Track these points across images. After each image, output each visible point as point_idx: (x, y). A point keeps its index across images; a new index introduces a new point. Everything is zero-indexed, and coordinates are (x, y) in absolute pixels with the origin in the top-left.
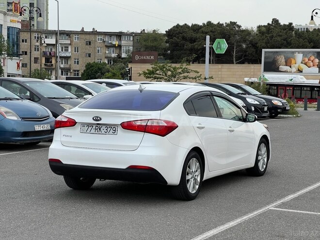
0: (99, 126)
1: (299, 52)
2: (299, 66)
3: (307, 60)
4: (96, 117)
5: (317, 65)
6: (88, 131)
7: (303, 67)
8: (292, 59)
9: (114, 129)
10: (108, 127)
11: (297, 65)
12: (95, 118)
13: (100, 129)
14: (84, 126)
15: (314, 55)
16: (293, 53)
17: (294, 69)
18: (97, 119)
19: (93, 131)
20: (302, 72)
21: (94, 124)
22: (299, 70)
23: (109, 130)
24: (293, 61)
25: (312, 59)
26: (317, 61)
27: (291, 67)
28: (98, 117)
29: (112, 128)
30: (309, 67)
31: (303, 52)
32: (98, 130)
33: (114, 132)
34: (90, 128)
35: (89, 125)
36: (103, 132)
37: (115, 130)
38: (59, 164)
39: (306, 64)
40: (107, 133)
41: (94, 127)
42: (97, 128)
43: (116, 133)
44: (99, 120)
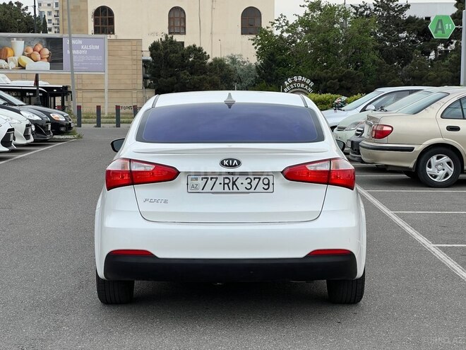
0: (231, 177)
1: (18, 38)
2: (19, 59)
3: (31, 50)
4: (229, 159)
5: (47, 58)
6: (208, 188)
7: (26, 60)
8: (8, 49)
9: (266, 182)
10: (252, 177)
11: (16, 58)
12: (226, 163)
13: (234, 183)
14: (197, 179)
15: (41, 42)
16: (9, 38)
17: (12, 65)
18: (231, 163)
19: (218, 188)
20: (24, 68)
21: (220, 174)
22: (19, 65)
23: (254, 183)
24: (10, 52)
25: (39, 49)
26: (46, 51)
27: (6, 61)
28: (233, 160)
29: (260, 180)
30: (35, 61)
31: (24, 39)
32: (231, 185)
33: (266, 187)
34: (210, 183)
35: (209, 176)
36: (242, 189)
37: (268, 184)
38: (151, 261)
39: (29, 56)
40: (252, 190)
41: (220, 180)
42: (227, 181)
43: (270, 190)
44: (235, 165)
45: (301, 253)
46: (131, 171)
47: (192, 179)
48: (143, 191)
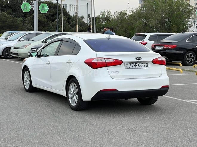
6: (131, 67)
9: (147, 64)
10: (143, 63)
12: (137, 58)
13: (138, 65)
14: (127, 64)
19: (134, 67)
23: (144, 65)
28: (139, 57)
33: (147, 66)
34: (132, 65)
35: (131, 63)
36: (141, 67)
38: (117, 92)
40: (143, 67)
41: (134, 64)
42: (136, 64)
43: (148, 67)
44: (140, 59)
45: (159, 87)
46: (106, 62)
47: (126, 64)
48: (111, 68)
